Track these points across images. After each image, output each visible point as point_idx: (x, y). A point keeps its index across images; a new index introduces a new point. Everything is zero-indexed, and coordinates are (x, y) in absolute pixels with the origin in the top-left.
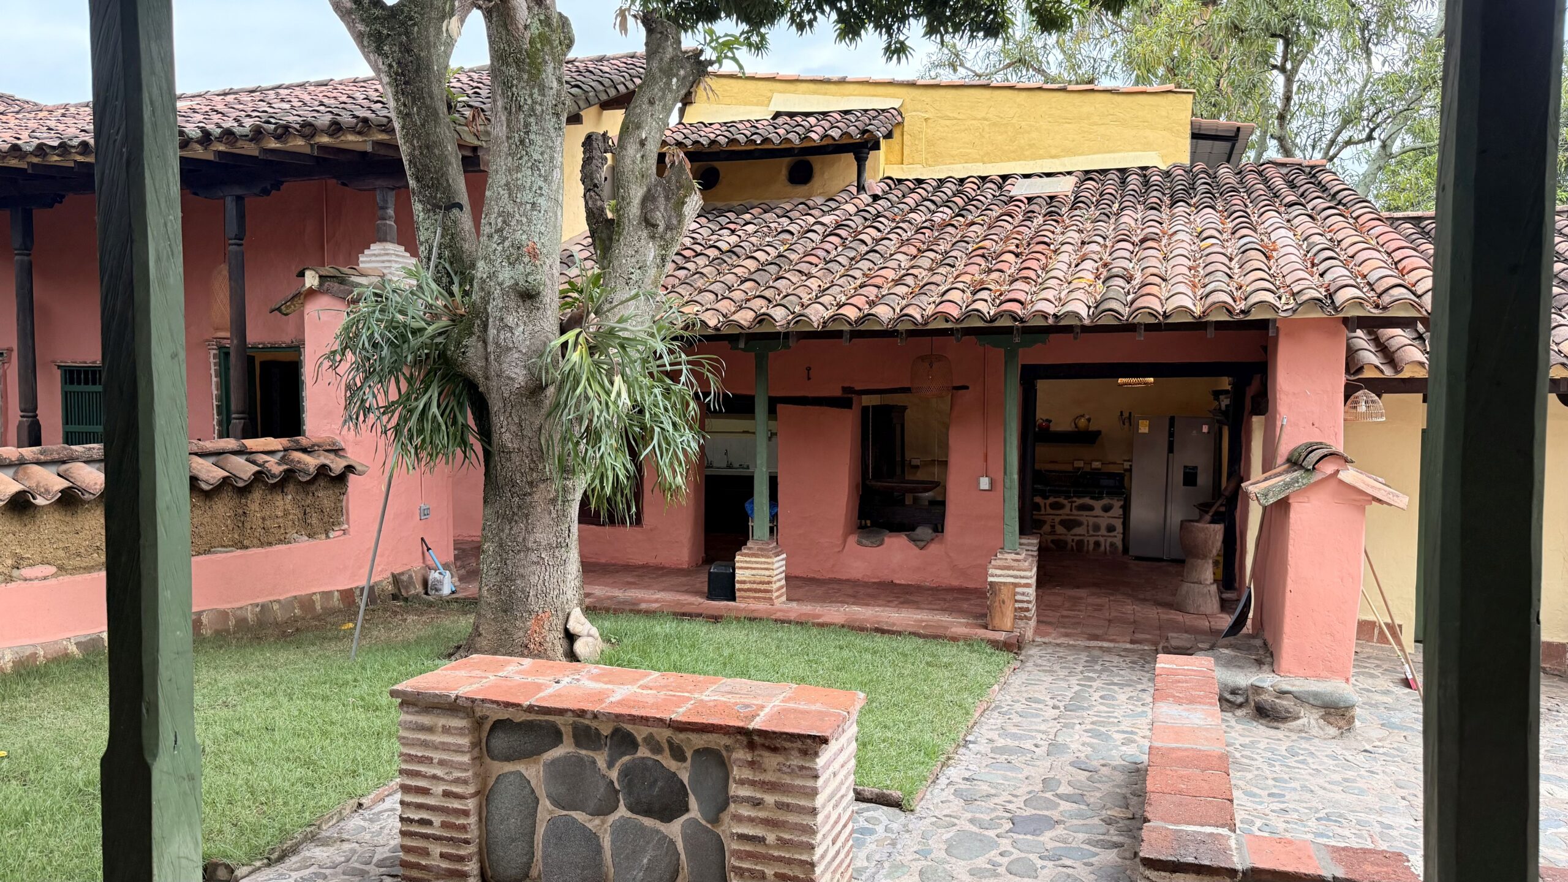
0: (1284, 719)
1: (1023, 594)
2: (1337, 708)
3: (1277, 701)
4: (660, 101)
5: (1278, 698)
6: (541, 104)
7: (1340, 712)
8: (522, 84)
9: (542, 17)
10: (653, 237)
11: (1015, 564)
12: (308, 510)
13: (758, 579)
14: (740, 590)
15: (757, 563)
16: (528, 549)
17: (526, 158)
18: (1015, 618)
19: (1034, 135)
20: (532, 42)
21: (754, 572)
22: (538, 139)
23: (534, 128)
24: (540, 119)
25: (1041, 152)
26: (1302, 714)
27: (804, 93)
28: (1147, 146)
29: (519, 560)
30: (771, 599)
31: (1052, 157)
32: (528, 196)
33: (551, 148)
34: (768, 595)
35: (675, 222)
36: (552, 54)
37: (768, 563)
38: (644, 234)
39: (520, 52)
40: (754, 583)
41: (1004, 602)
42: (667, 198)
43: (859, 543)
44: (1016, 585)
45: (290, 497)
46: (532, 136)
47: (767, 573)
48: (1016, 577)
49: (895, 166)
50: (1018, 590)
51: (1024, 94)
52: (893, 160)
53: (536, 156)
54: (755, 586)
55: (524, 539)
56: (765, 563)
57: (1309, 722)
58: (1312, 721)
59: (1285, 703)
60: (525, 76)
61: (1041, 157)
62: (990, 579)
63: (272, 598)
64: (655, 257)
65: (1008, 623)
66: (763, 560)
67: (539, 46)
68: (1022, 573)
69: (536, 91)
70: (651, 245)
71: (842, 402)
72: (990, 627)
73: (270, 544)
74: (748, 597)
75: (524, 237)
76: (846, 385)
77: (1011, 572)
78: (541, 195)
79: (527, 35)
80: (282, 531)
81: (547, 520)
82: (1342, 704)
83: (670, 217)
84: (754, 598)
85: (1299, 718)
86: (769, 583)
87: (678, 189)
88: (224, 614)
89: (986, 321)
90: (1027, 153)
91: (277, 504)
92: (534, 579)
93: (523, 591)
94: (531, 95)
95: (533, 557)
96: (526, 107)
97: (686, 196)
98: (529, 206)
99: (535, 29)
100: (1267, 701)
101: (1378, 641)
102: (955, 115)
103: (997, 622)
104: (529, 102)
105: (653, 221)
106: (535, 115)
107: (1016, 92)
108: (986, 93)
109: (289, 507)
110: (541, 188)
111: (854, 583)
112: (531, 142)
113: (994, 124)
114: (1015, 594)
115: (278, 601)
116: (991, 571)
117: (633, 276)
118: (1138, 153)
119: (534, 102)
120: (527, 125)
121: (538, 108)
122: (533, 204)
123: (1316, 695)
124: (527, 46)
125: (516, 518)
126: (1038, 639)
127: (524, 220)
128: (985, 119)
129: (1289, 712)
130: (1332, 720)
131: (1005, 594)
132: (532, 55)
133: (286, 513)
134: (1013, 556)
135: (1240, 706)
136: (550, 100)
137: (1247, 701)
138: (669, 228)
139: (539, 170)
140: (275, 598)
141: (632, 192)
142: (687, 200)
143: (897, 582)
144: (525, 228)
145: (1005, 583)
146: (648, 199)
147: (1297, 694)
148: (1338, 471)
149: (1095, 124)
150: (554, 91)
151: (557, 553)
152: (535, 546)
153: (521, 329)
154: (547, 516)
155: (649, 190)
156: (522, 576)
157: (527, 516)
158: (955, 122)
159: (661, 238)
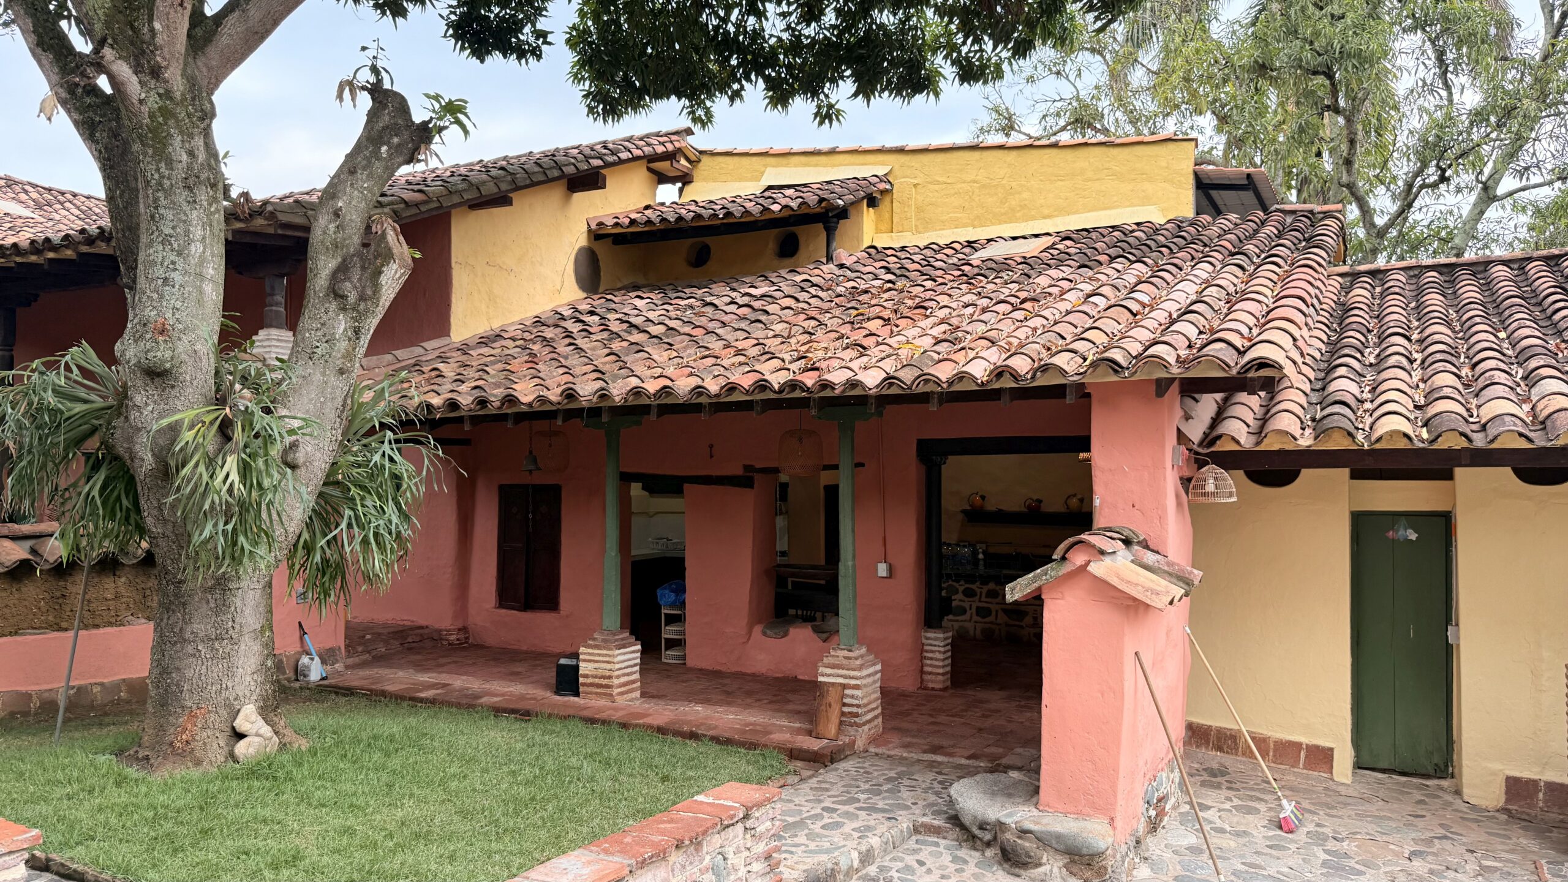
0: (1025, 865)
1: (852, 697)
2: (1081, 856)
3: (1019, 841)
4: (364, 169)
5: (1019, 837)
6: (169, 178)
7: (1085, 859)
8: (148, 159)
9: (161, 91)
10: (344, 309)
11: (845, 662)
12: (148, 592)
13: (600, 673)
14: (584, 684)
15: (599, 655)
16: (185, 640)
17: (156, 233)
18: (841, 723)
19: (1025, 195)
20: (152, 116)
21: (597, 665)
22: (169, 214)
23: (163, 202)
24: (169, 193)
25: (1033, 213)
26: (1044, 860)
27: (795, 166)
28: (1146, 200)
29: (176, 652)
30: (611, 695)
31: (1045, 218)
32: (159, 272)
33: (185, 222)
34: (608, 691)
35: (369, 292)
36: (178, 126)
37: (609, 656)
38: (333, 306)
39: (141, 127)
40: (596, 677)
41: (830, 706)
42: (363, 268)
43: (765, 634)
44: (844, 686)
45: (123, 580)
46: (162, 211)
47: (609, 666)
48: (845, 677)
49: (885, 235)
50: (847, 692)
51: (1014, 153)
52: (883, 228)
53: (167, 231)
54: (597, 681)
55: (181, 629)
56: (606, 655)
57: (1051, 871)
58: (1056, 870)
59: (1027, 844)
60: (150, 152)
61: (1033, 218)
62: (821, 679)
63: (93, 681)
64: (345, 330)
65: (832, 730)
66: (605, 652)
67: (161, 120)
68: (852, 673)
69: (163, 165)
70: (341, 317)
71: (744, 481)
72: (814, 734)
73: (97, 626)
74: (591, 693)
75: (152, 314)
76: (748, 463)
77: (841, 672)
78: (175, 270)
79: (145, 109)
80: (112, 613)
81: (204, 609)
82: (1085, 851)
83: (364, 288)
84: (596, 694)
85: (1040, 865)
86: (610, 677)
87: (376, 258)
88: (28, 696)
89: (775, 392)
90: (1018, 215)
91: (106, 586)
92: (189, 673)
93: (178, 685)
94: (158, 170)
95: (190, 649)
96: (154, 182)
97: (383, 265)
98: (160, 282)
99: (153, 102)
100: (1008, 840)
101: (1305, 768)
102: (944, 179)
103: (821, 728)
104: (156, 176)
105: (341, 292)
106: (163, 189)
107: (1006, 151)
108: (976, 155)
109: (122, 590)
110: (173, 263)
111: (755, 677)
112: (162, 217)
113: (984, 186)
114: (843, 696)
115: (102, 684)
116: (821, 670)
117: (319, 351)
118: (1135, 208)
119: (162, 177)
120: (156, 200)
121: (166, 182)
122: (165, 280)
123: (1059, 837)
124: (147, 121)
125: (173, 607)
126: (872, 750)
127: (155, 296)
128: (975, 182)
129: (1030, 857)
130: (1075, 870)
131: (832, 696)
132: (155, 130)
133: (117, 596)
134: (846, 653)
135: (988, 844)
136: (179, 173)
137: (995, 838)
138: (362, 298)
139: (170, 244)
140: (98, 680)
141: (321, 264)
142: (385, 269)
143: (800, 677)
144: (154, 303)
145: (833, 684)
146: (342, 271)
147: (1038, 835)
148: (1089, 561)
149: (1089, 180)
150: (184, 164)
151: (217, 645)
152: (192, 637)
153: (150, 408)
154: (205, 606)
155: (344, 260)
156: (178, 669)
157: (184, 604)
158: (944, 186)
159: (353, 309)
